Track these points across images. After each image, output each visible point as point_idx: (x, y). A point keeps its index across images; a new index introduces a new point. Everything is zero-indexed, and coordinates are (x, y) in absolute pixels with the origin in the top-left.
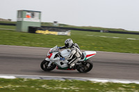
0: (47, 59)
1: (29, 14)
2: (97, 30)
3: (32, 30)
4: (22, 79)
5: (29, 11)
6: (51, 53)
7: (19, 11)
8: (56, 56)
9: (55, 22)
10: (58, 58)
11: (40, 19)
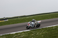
0: (28, 26)
6: (29, 24)
8: (31, 24)
9: (4, 18)
10: (31, 25)
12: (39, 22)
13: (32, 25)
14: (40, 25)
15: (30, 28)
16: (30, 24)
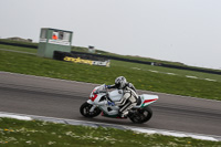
0: (89, 101)
1: (57, 34)
2: (147, 62)
3: (59, 56)
4: (41, 122)
5: (56, 31)
6: (96, 94)
7: (42, 30)
9: (91, 47)
11: (70, 41)
12: (146, 97)
13: (111, 102)
14: (150, 115)
15: (100, 116)
16: (99, 96)
